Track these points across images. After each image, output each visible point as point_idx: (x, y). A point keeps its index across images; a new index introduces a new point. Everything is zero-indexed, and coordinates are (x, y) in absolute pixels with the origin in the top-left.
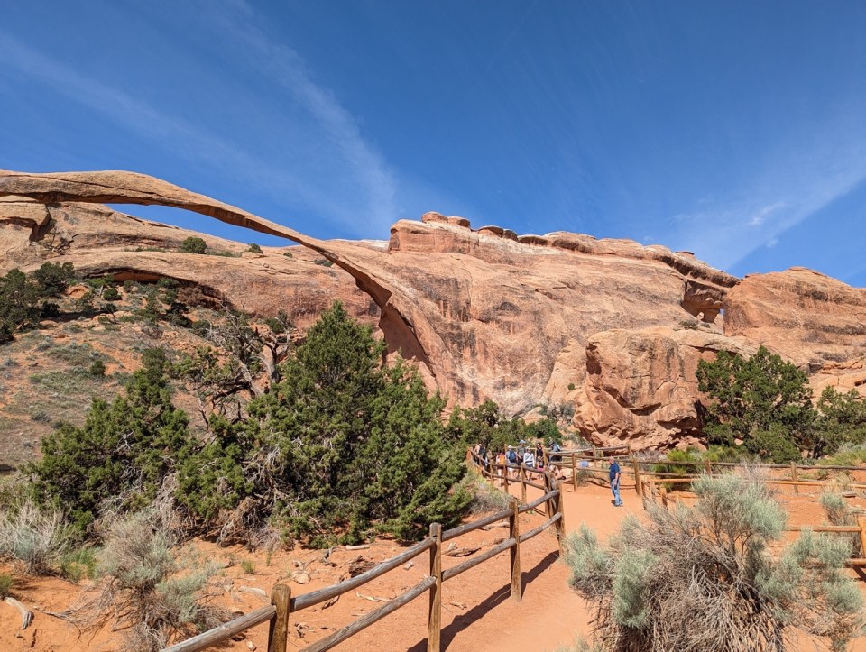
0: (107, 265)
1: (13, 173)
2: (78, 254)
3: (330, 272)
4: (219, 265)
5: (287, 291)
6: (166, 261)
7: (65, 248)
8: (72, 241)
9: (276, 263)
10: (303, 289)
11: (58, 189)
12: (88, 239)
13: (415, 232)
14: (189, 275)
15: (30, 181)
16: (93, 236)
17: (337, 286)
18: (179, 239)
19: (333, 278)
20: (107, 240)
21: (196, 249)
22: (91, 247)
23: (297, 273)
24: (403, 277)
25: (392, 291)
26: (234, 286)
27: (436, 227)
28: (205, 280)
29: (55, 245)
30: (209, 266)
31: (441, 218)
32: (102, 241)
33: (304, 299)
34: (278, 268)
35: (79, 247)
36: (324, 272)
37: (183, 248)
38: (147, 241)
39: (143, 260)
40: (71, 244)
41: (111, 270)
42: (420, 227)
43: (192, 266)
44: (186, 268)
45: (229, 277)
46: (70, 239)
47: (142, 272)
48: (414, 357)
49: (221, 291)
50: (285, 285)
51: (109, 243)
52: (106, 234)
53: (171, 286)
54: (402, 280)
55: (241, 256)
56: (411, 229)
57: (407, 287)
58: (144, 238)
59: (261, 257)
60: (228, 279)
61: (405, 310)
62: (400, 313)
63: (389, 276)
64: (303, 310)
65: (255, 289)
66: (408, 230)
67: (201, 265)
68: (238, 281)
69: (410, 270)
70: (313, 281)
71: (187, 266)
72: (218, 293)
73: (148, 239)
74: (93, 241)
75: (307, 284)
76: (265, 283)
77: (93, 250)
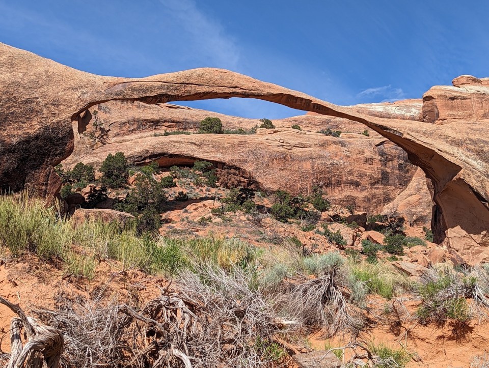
0: (147, 151)
1: (126, 80)
2: (117, 142)
3: (340, 142)
4: (241, 144)
5: (304, 166)
6: (195, 144)
7: (105, 137)
8: (109, 130)
9: (290, 137)
10: (318, 162)
11: (164, 91)
12: (121, 127)
13: (453, 99)
14: (218, 156)
15: (141, 86)
16: (125, 123)
17: (349, 157)
18: (194, 120)
19: (344, 149)
20: (136, 126)
21: (215, 129)
22: (124, 134)
23: (310, 146)
24: (469, 150)
25: (462, 166)
26: (257, 164)
27: (473, 91)
28: (232, 160)
29: (96, 135)
30: (233, 146)
31: (475, 81)
32: (132, 128)
33: (321, 172)
34: (293, 142)
35: (116, 136)
36: (335, 143)
37: (203, 129)
38: (167, 124)
39: (176, 144)
40: (109, 133)
41: (151, 157)
42: (457, 92)
43: (218, 147)
44: (213, 150)
45: (251, 156)
46: (107, 129)
47: (177, 156)
48: (484, 232)
49: (247, 170)
50: (302, 159)
51: (138, 128)
52: (135, 121)
53: (207, 169)
54: (469, 153)
55: (255, 133)
56: (449, 96)
57: (475, 160)
58: (165, 121)
59: (275, 132)
60: (251, 158)
61: (478, 185)
62: (472, 188)
63: (455, 150)
64: (321, 183)
65: (276, 165)
66: (446, 96)
67: (226, 145)
68: (260, 159)
69: (475, 143)
70: (326, 153)
71: (213, 147)
72: (244, 172)
73: (168, 122)
74: (125, 129)
75: (321, 157)
76: (284, 158)
77: (127, 137)
